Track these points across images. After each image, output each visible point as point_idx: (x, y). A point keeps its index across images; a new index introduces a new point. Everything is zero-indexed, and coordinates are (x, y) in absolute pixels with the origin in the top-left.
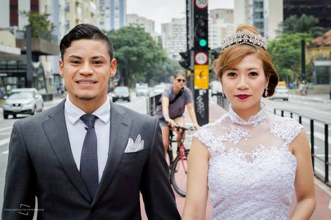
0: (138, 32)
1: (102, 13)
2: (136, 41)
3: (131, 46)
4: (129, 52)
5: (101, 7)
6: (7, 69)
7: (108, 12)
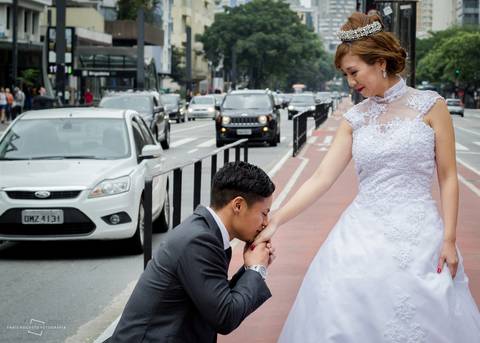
0: (280, 10)
2: (275, 25)
3: (267, 33)
4: (264, 41)
6: (109, 66)
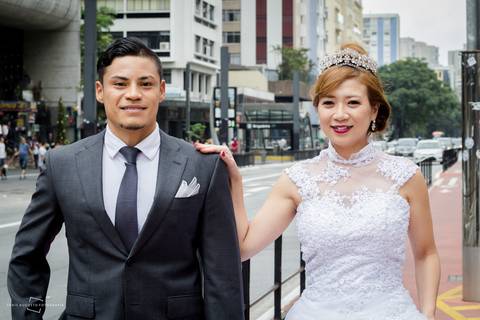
0: (419, 69)
1: (366, 39)
2: (415, 82)
3: (409, 88)
4: (406, 96)
5: (365, 32)
6: (269, 120)
7: (374, 38)
